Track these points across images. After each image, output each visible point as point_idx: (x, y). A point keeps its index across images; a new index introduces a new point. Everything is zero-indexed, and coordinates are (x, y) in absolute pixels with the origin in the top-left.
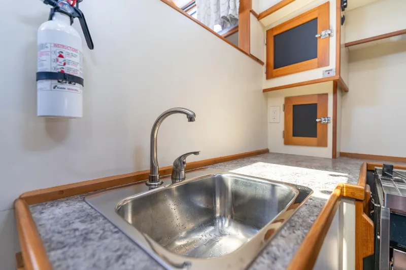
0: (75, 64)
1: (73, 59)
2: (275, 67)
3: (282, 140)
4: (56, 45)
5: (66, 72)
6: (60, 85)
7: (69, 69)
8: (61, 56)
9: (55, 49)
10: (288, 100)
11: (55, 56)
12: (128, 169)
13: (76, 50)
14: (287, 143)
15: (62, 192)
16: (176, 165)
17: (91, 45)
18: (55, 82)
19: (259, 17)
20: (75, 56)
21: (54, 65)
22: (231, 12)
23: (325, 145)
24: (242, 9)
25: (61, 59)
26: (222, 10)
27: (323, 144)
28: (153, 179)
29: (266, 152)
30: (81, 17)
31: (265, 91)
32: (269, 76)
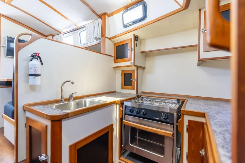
0: (39, 71)
1: (38, 70)
2: (117, 59)
3: (120, 87)
4: (34, 68)
5: (37, 74)
6: (35, 77)
7: (38, 73)
8: (36, 70)
9: (34, 69)
10: (123, 71)
11: (34, 70)
12: (55, 98)
13: (39, 68)
14: (122, 88)
15: (34, 104)
16: (70, 97)
17: (42, 64)
18: (34, 77)
19: (110, 39)
20: (39, 69)
21: (34, 72)
22: (98, 36)
23: (134, 89)
24: (102, 36)
25: (36, 71)
26: (95, 34)
27: (133, 89)
28: (61, 101)
29: (115, 92)
30: (40, 57)
31: (114, 67)
32: (115, 62)
